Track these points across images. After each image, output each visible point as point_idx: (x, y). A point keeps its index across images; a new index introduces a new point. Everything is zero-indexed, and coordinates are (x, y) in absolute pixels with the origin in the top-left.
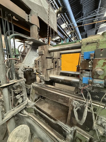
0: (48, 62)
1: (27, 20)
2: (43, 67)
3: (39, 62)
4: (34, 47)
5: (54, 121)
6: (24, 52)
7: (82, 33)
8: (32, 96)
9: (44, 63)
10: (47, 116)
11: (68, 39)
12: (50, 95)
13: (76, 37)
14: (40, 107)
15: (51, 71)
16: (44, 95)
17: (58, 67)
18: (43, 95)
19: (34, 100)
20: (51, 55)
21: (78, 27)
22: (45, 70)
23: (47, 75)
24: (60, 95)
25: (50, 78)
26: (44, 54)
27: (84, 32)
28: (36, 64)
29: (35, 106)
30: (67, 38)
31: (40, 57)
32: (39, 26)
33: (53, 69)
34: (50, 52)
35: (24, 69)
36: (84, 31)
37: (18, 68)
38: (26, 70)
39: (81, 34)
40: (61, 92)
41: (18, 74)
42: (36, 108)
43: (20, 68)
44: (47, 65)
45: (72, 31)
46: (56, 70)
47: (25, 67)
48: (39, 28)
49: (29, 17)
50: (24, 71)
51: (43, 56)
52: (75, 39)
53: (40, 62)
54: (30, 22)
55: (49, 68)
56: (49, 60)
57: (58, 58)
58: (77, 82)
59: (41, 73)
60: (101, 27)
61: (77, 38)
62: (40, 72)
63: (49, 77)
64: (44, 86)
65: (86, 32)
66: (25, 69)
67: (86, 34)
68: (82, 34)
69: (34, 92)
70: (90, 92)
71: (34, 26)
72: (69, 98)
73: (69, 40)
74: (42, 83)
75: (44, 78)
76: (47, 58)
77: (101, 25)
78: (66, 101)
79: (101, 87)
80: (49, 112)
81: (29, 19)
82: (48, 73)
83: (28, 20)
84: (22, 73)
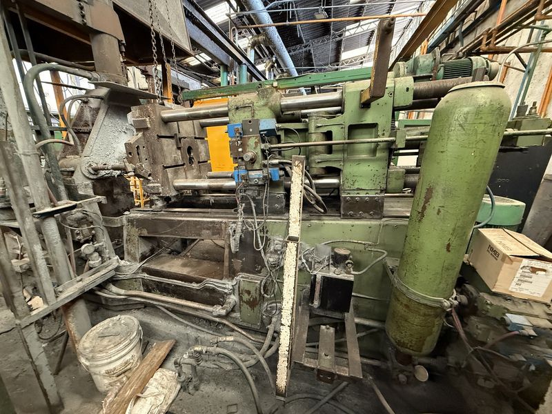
0: (165, 148)
1: (78, 19)
2: (154, 162)
3: (138, 147)
4: (115, 104)
5: (199, 285)
6: (81, 121)
7: (294, 47)
8: (129, 247)
9: (153, 152)
10: (180, 282)
11: (244, 67)
12: (180, 227)
13: (274, 59)
14: (158, 268)
15: (176, 173)
16: (166, 234)
17: (199, 162)
18: (164, 234)
19: (138, 256)
20: (170, 129)
21: (277, 27)
22: (159, 168)
23: (165, 182)
24: (202, 222)
25: (178, 189)
26: (149, 126)
27: (298, 46)
28: (130, 153)
29: (145, 270)
30: (240, 63)
31: (140, 134)
32: (122, 37)
33: (183, 165)
34: (166, 122)
35: (92, 172)
36: (300, 41)
37: (72, 169)
38: (99, 176)
39: (289, 52)
40: (206, 215)
41: (76, 188)
42: (146, 275)
43: (78, 169)
44: (165, 157)
45: (256, 39)
46: (193, 169)
47: (94, 165)
48: (124, 42)
49: (82, 8)
50: (91, 177)
51: (148, 134)
52: (272, 66)
53: (141, 148)
54: (90, 24)
55: (169, 162)
56: (168, 145)
57: (196, 138)
59: (150, 178)
60: (347, 34)
61: (279, 66)
62: (147, 176)
63: (174, 187)
64: (162, 212)
65: (305, 47)
66: (96, 170)
67: (306, 52)
68: (294, 50)
69: (137, 235)
71: (105, 38)
72: (221, 222)
73: (248, 70)
74: (156, 204)
75: (158, 189)
76: (160, 137)
77: (348, 27)
78: (218, 229)
79: (260, 183)
80: (185, 271)
81: (83, 16)
82: (170, 176)
83: (81, 19)
84: (86, 186)
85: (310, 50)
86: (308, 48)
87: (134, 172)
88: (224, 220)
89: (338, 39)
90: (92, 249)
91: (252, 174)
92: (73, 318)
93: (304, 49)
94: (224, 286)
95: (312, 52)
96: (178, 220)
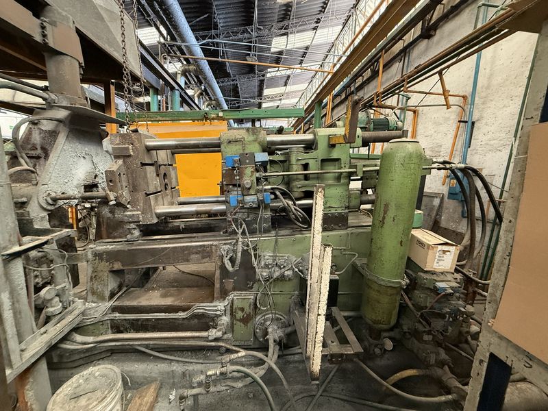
0: (148, 175)
1: (38, 38)
2: (134, 189)
3: (119, 175)
5: (186, 313)
6: (28, 144)
7: (222, 80)
8: (95, 285)
9: (134, 180)
10: (164, 314)
11: (177, 93)
12: (164, 255)
13: (203, 87)
14: (135, 303)
15: (156, 199)
16: (148, 263)
17: (172, 188)
18: (144, 264)
19: (107, 294)
20: (151, 157)
21: (208, 61)
22: (141, 195)
23: (148, 208)
24: (191, 247)
25: (158, 216)
26: (132, 153)
27: (226, 79)
28: (111, 181)
29: (114, 309)
30: (172, 88)
31: (120, 162)
32: (82, 61)
33: (159, 192)
34: (149, 149)
35: (50, 202)
36: (228, 75)
37: (24, 200)
38: (57, 206)
39: (218, 83)
40: (193, 240)
41: (31, 222)
42: (118, 315)
43: (34, 199)
44: (147, 183)
45: (187, 67)
46: (167, 195)
47: (53, 195)
48: (83, 65)
49: (43, 28)
50: (49, 208)
51: (129, 161)
52: (201, 94)
53: (122, 174)
54: (51, 44)
55: (152, 190)
56: (150, 170)
57: (169, 165)
58: (223, 209)
59: (129, 206)
60: (269, 75)
61: (207, 94)
62: (126, 204)
63: (156, 214)
64: (139, 241)
65: (233, 80)
66: (55, 200)
67: (233, 85)
68: (223, 82)
69: (107, 269)
70: (244, 221)
71: (67, 60)
72: (212, 245)
73: (181, 96)
74: (132, 234)
75: (138, 217)
76: (143, 164)
77: (269, 70)
78: (208, 252)
79: (254, 206)
80: (168, 301)
81: (44, 36)
82: (152, 203)
83: (42, 38)
84: (42, 218)
85: (237, 84)
86: (235, 82)
87: (115, 200)
88: (215, 243)
89: (262, 78)
90: (53, 293)
91: (248, 198)
92: (33, 382)
93: (232, 83)
94: (216, 308)
95: (239, 85)
96: (162, 248)
